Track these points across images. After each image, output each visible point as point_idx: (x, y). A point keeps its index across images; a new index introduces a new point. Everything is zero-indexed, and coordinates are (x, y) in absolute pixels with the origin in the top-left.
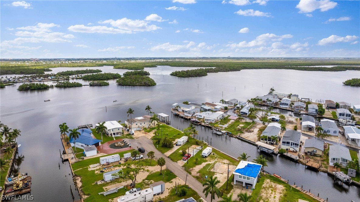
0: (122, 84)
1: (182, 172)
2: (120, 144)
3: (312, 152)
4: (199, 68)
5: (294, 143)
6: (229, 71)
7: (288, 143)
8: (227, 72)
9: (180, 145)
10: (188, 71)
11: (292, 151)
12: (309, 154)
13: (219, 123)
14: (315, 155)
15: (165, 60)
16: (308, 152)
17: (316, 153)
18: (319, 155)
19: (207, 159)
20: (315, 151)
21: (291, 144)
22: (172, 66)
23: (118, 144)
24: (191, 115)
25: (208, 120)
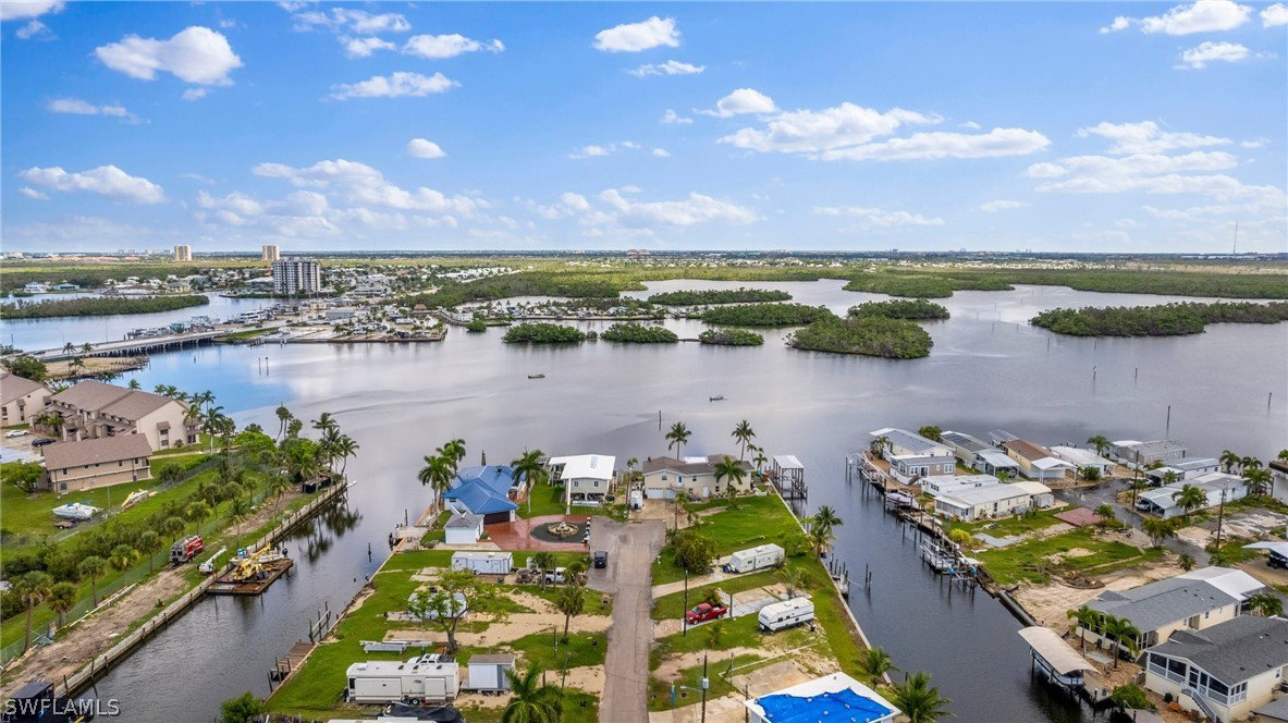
1: (636, 656)
2: (567, 529)
5: (1203, 676)
7: (1179, 668)
9: (737, 572)
11: (1185, 713)
13: (987, 526)
15: (1077, 265)
19: (767, 639)
21: (1193, 678)
22: (1079, 289)
23: (560, 528)
24: (906, 480)
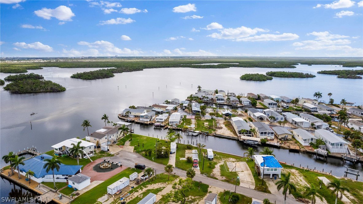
0: (20, 92)
1: (207, 179)
2: (107, 165)
3: (285, 138)
4: (102, 69)
5: (270, 132)
6: (133, 71)
7: (266, 133)
8: (131, 72)
9: (174, 153)
10: (92, 73)
11: (269, 140)
12: (283, 139)
13: (184, 124)
14: (287, 140)
16: (282, 138)
17: (288, 138)
18: (290, 139)
19: (214, 161)
20: (287, 136)
21: (268, 134)
23: (104, 166)
24: (148, 120)
25: (173, 122)
